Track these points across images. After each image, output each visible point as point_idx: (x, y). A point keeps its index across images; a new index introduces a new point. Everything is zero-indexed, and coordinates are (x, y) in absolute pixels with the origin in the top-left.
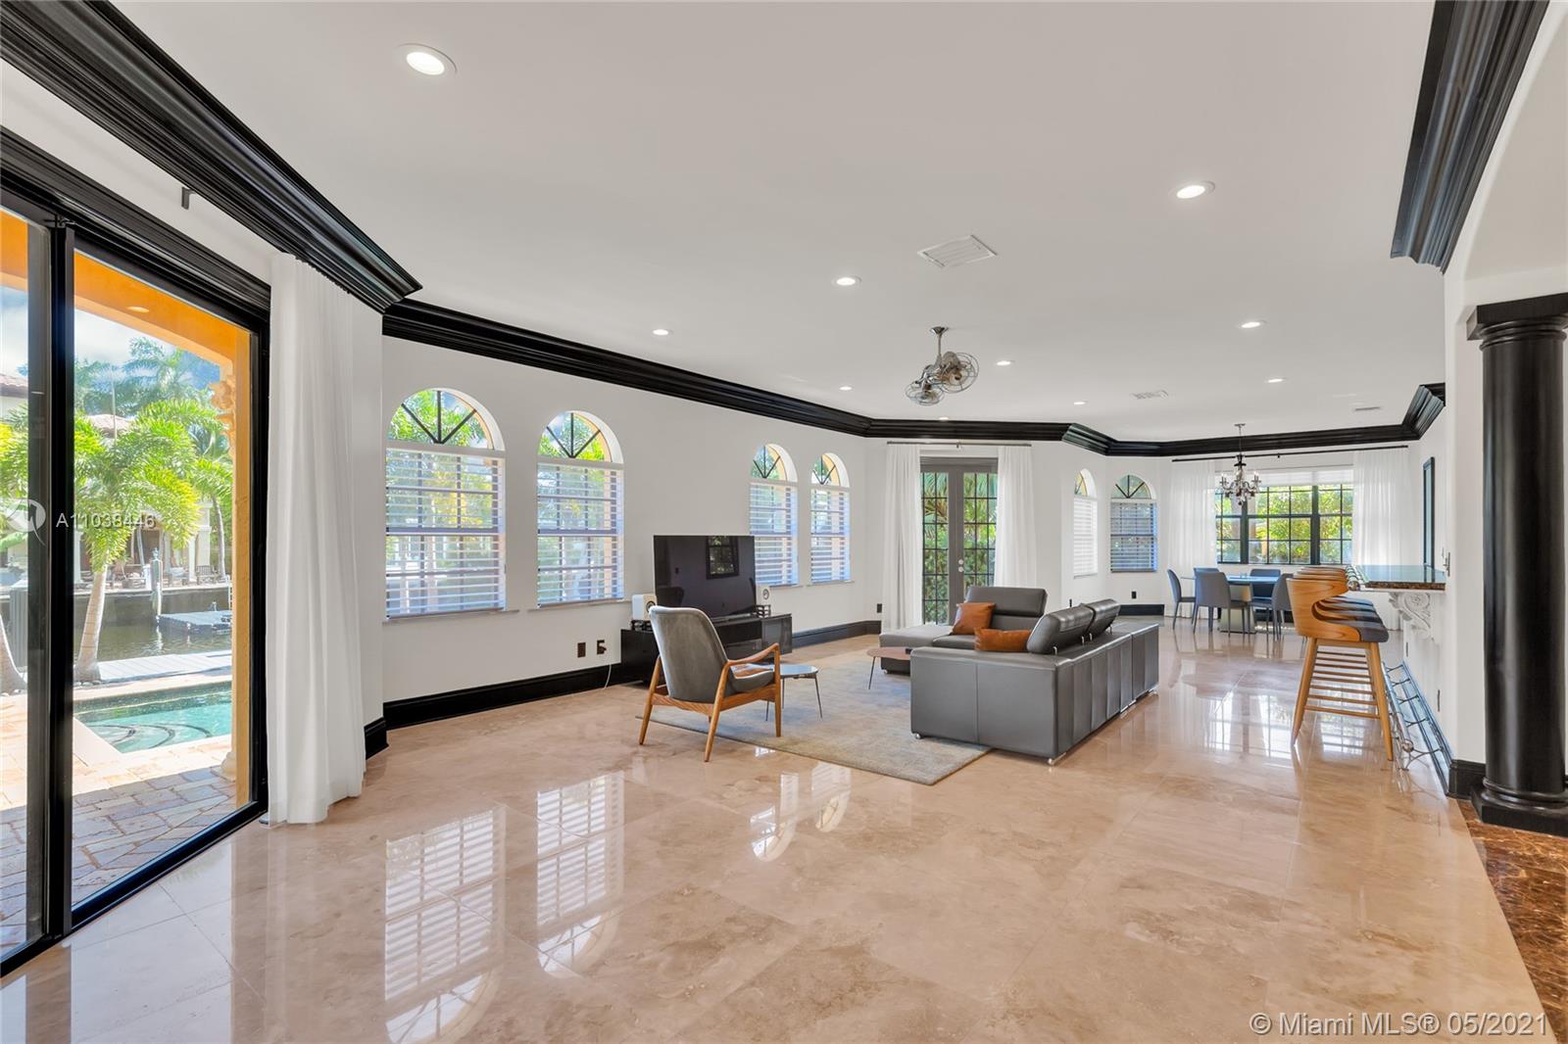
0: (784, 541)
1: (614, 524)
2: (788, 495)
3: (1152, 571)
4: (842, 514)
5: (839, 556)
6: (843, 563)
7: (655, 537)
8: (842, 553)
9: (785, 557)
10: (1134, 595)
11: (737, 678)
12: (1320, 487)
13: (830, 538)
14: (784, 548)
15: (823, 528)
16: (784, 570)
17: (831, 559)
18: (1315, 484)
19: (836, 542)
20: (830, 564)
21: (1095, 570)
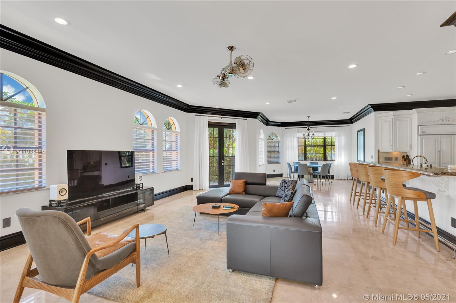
0: (151, 153)
1: (40, 143)
2: (153, 133)
3: (279, 163)
4: (177, 142)
5: (176, 160)
6: (177, 163)
7: (67, 150)
8: (177, 158)
9: (151, 160)
10: (274, 171)
11: (100, 259)
12: (326, 138)
13: (172, 152)
14: (151, 156)
15: (169, 148)
16: (151, 166)
17: (172, 161)
18: (325, 136)
19: (174, 154)
20: (172, 163)
21: (264, 163)
